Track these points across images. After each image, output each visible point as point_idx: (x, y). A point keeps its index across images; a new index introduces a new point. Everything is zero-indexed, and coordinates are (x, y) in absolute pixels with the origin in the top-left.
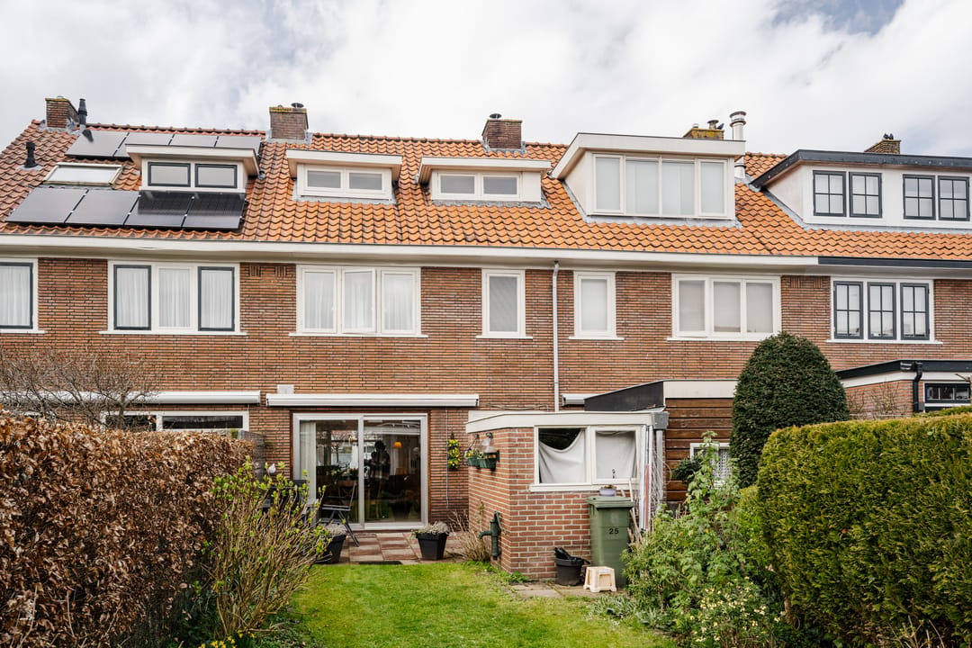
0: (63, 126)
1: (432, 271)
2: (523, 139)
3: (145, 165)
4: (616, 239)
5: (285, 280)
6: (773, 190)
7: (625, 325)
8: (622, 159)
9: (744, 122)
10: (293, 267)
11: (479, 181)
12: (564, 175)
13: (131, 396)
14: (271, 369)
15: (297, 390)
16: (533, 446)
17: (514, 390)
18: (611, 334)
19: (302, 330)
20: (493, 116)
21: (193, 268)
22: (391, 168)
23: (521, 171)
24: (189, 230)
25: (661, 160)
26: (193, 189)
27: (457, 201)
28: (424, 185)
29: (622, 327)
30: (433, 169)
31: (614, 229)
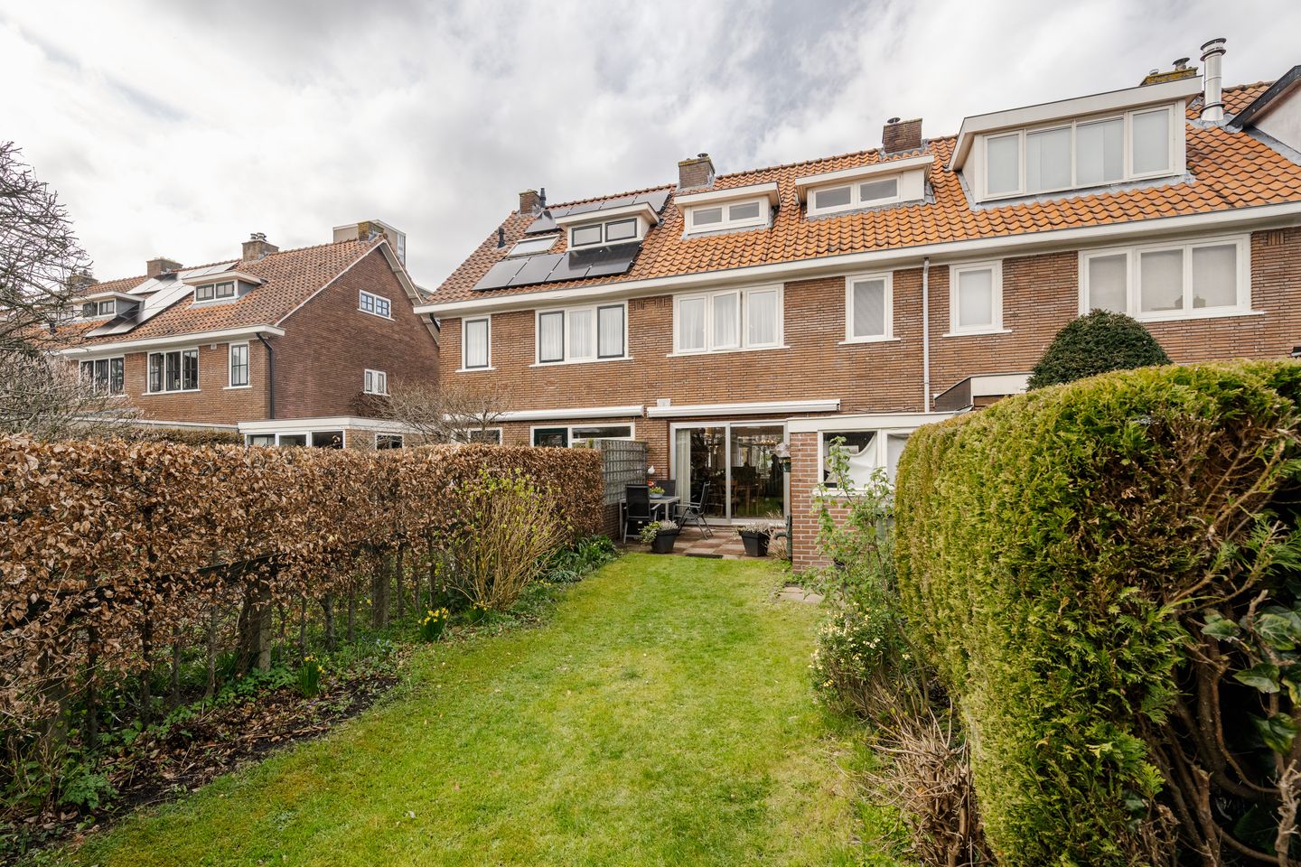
0: (530, 211)
1: (795, 285)
2: (923, 138)
3: (569, 231)
4: (1007, 223)
5: (664, 310)
6: (1263, 127)
7: (1015, 315)
8: (1022, 134)
9: (1223, 52)
10: (670, 298)
11: (855, 191)
12: (959, 165)
13: (490, 416)
14: (653, 387)
15: (673, 403)
16: (816, 450)
17: (879, 392)
18: (997, 327)
19: (678, 351)
20: (891, 121)
21: (594, 308)
22: (767, 195)
23: (901, 172)
24: (590, 278)
25: (1074, 124)
26: (604, 244)
27: (832, 214)
28: (803, 205)
29: (1009, 318)
30: (808, 188)
31: (1007, 214)
